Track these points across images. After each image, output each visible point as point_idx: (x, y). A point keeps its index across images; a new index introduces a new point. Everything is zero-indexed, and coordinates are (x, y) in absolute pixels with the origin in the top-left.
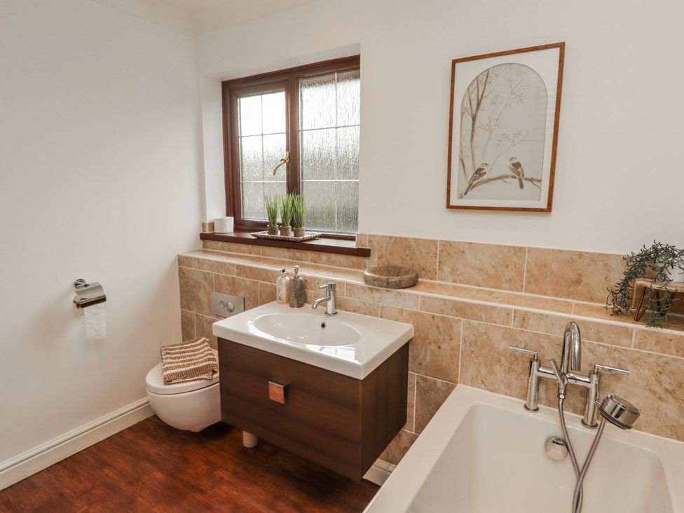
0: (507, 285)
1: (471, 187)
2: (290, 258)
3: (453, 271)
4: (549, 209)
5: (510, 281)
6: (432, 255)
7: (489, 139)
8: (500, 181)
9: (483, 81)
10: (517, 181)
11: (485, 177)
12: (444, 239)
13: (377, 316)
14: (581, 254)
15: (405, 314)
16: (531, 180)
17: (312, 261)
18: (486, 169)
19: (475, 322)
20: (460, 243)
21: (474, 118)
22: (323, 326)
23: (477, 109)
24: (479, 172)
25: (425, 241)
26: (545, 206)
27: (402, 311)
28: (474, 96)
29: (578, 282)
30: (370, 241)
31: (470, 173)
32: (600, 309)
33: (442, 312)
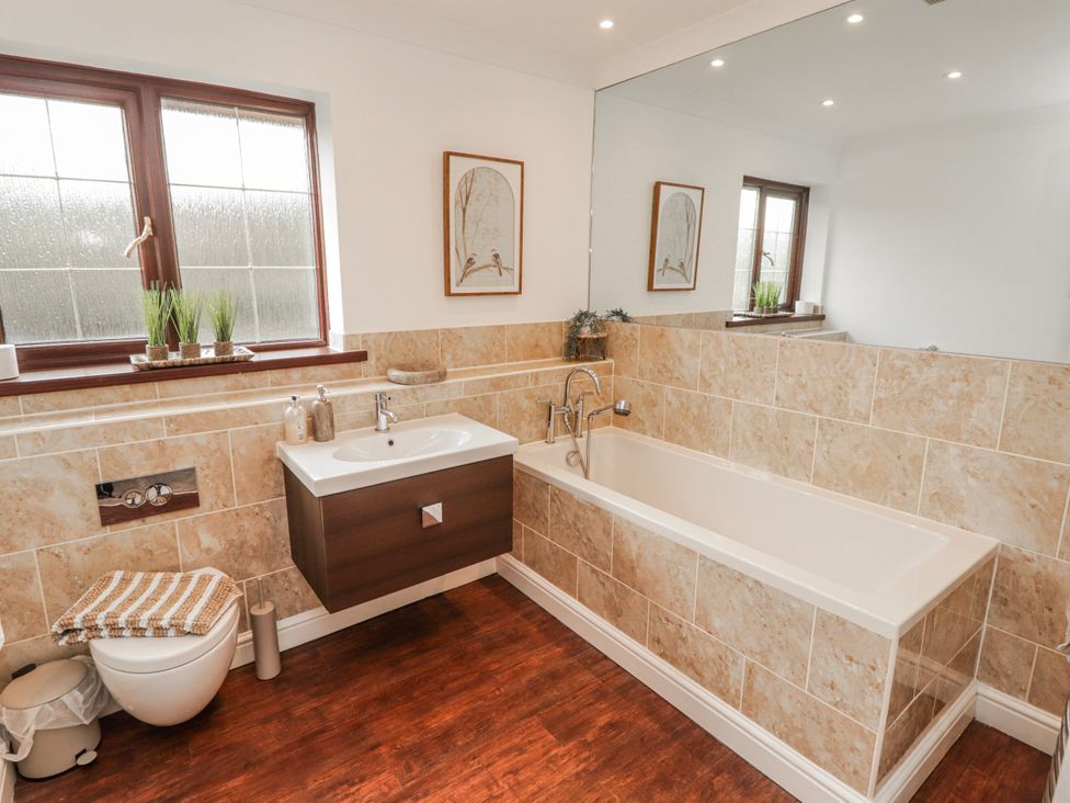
0: (494, 360)
1: (465, 275)
2: (227, 388)
3: (454, 358)
4: (520, 292)
5: (496, 355)
6: (434, 344)
7: (476, 231)
8: (485, 270)
9: (470, 178)
10: (497, 269)
11: (474, 266)
12: (443, 327)
13: (422, 417)
14: (536, 325)
15: (451, 405)
16: (506, 269)
17: (273, 384)
18: (475, 259)
19: (506, 392)
20: (457, 329)
21: (464, 211)
22: (391, 443)
23: (466, 203)
24: (470, 261)
25: (426, 332)
26: (517, 290)
27: (448, 402)
28: (463, 190)
29: (537, 346)
30: (365, 342)
31: (464, 262)
32: (560, 361)
33: (482, 391)
